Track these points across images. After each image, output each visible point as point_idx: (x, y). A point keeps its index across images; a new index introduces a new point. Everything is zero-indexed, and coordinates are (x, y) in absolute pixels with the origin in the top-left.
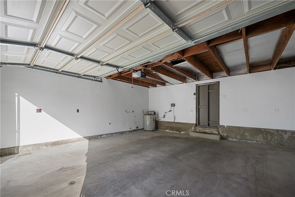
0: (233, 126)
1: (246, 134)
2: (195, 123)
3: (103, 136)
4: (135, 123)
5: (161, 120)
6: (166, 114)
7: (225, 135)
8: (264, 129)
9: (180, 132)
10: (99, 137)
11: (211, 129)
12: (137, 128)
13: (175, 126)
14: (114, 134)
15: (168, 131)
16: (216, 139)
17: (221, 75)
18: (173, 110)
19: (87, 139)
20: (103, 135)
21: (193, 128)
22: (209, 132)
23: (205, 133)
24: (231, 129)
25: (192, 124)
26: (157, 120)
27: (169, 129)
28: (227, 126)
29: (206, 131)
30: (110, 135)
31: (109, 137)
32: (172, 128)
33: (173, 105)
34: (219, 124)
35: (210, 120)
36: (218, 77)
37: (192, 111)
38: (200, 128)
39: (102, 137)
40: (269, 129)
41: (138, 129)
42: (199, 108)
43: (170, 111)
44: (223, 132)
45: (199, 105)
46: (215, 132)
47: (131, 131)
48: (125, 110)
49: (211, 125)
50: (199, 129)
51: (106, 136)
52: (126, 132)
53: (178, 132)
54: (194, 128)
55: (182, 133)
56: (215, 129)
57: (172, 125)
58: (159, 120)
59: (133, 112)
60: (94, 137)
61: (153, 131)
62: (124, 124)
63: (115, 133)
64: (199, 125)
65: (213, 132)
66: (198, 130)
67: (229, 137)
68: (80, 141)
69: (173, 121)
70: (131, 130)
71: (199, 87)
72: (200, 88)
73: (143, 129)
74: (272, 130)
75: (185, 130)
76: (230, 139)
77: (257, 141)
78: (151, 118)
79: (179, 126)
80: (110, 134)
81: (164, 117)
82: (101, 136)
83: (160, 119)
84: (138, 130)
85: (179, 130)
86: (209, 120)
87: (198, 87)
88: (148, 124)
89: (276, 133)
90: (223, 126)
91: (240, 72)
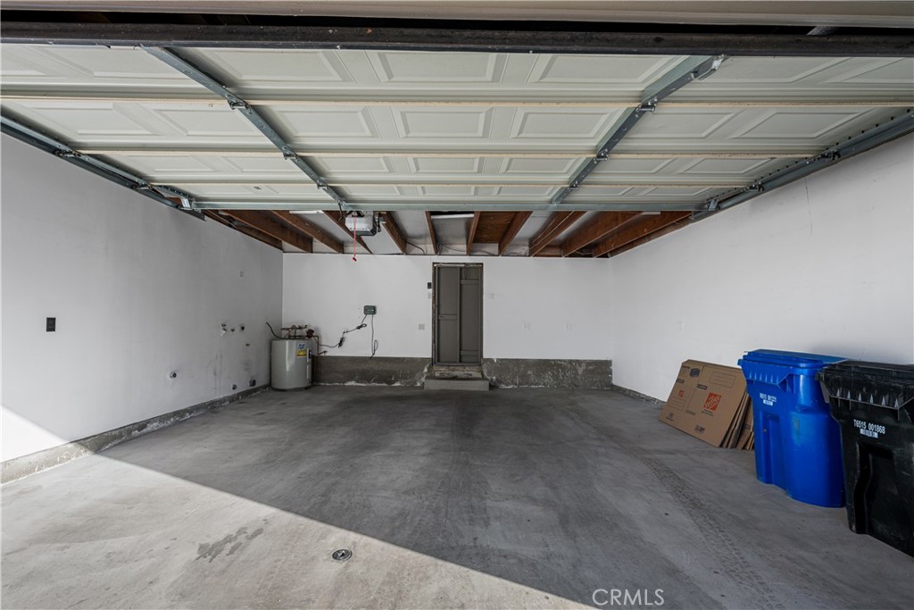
0: (507, 359)
1: (529, 372)
2: (430, 356)
3: (150, 428)
4: (246, 369)
5: (327, 354)
6: (346, 335)
7: (494, 378)
8: (554, 360)
9: (390, 382)
10: (133, 433)
11: (467, 368)
12: (253, 383)
13: (376, 368)
14: (188, 416)
15: (353, 383)
16: (482, 390)
17: (484, 249)
18: (369, 326)
19: (87, 447)
20: (149, 421)
21: (426, 370)
22: (463, 377)
23: (455, 378)
24: (506, 365)
25: (423, 360)
26: (315, 354)
27: (357, 377)
28: (497, 359)
29: (456, 373)
30: (172, 419)
31: (169, 426)
32: (365, 376)
33: (371, 310)
34: (482, 356)
35: (464, 348)
36: (478, 253)
37: (422, 327)
38: (443, 369)
39: (145, 430)
40: (560, 360)
41: (256, 386)
42: (438, 320)
43: (361, 327)
44: (489, 373)
45: (438, 314)
46: (476, 374)
47: (237, 399)
48: (220, 323)
49: (464, 359)
50: (440, 370)
51: (162, 425)
52: (221, 401)
53: (385, 385)
54: (428, 369)
55: (397, 384)
56: (476, 368)
57: (367, 366)
58: (323, 354)
59: (243, 328)
60: (115, 438)
61: (306, 388)
62: (215, 374)
63: (190, 410)
64: (439, 361)
65: (471, 375)
66: (437, 374)
67: (501, 383)
68: (56, 463)
69: (370, 355)
70: (236, 392)
71: (439, 268)
72: (442, 272)
73: (269, 386)
74: (565, 361)
75: (404, 377)
76: (503, 386)
77: (544, 384)
78: (301, 347)
79: (388, 366)
80: (175, 414)
81: (340, 344)
82: (141, 426)
83: (325, 352)
84: (255, 390)
85: (387, 378)
86: (460, 350)
87: (438, 270)
88: (287, 369)
89: (569, 366)
90: (490, 360)
91: (518, 251)
